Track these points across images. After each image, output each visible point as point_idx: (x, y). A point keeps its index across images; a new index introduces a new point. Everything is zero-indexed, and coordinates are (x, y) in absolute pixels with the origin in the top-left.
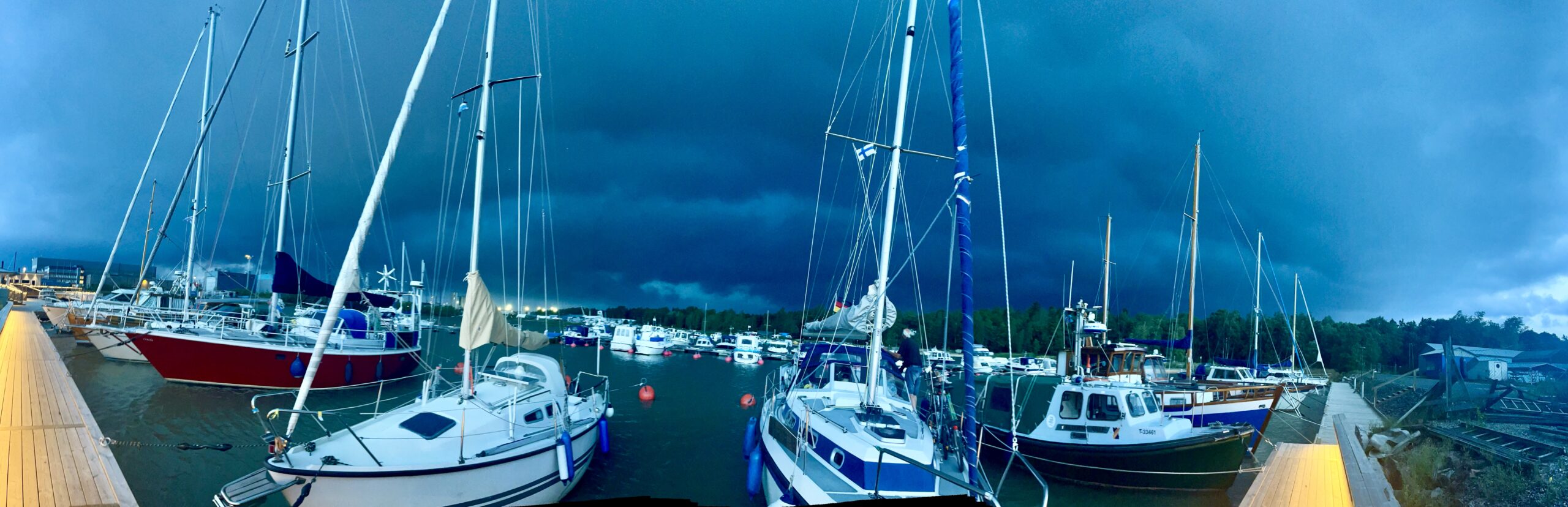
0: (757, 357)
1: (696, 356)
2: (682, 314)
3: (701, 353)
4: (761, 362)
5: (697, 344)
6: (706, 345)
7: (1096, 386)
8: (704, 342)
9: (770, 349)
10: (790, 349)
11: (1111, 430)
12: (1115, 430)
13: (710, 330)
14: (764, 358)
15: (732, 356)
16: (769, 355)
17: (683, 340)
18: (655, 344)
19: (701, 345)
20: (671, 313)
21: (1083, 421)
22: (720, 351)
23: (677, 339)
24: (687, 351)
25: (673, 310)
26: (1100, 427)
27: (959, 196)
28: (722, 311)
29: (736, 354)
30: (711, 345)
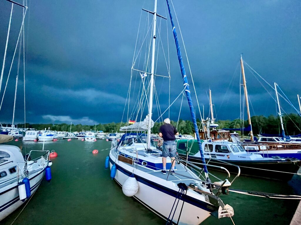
0: (94, 139)
1: (69, 140)
2: (59, 126)
3: (71, 139)
4: (96, 140)
5: (68, 136)
6: (72, 136)
7: (217, 143)
8: (72, 135)
9: (98, 136)
10: (105, 135)
11: (226, 156)
12: (227, 156)
13: (73, 131)
14: (97, 139)
15: (84, 139)
16: (98, 138)
17: (62, 135)
18: (49, 137)
19: (70, 136)
20: (54, 126)
21: (214, 152)
22: (79, 138)
23: (59, 135)
24: (64, 139)
25: (55, 124)
26: (221, 155)
27: (186, 90)
28: (77, 124)
29: (86, 138)
30: (74, 136)
